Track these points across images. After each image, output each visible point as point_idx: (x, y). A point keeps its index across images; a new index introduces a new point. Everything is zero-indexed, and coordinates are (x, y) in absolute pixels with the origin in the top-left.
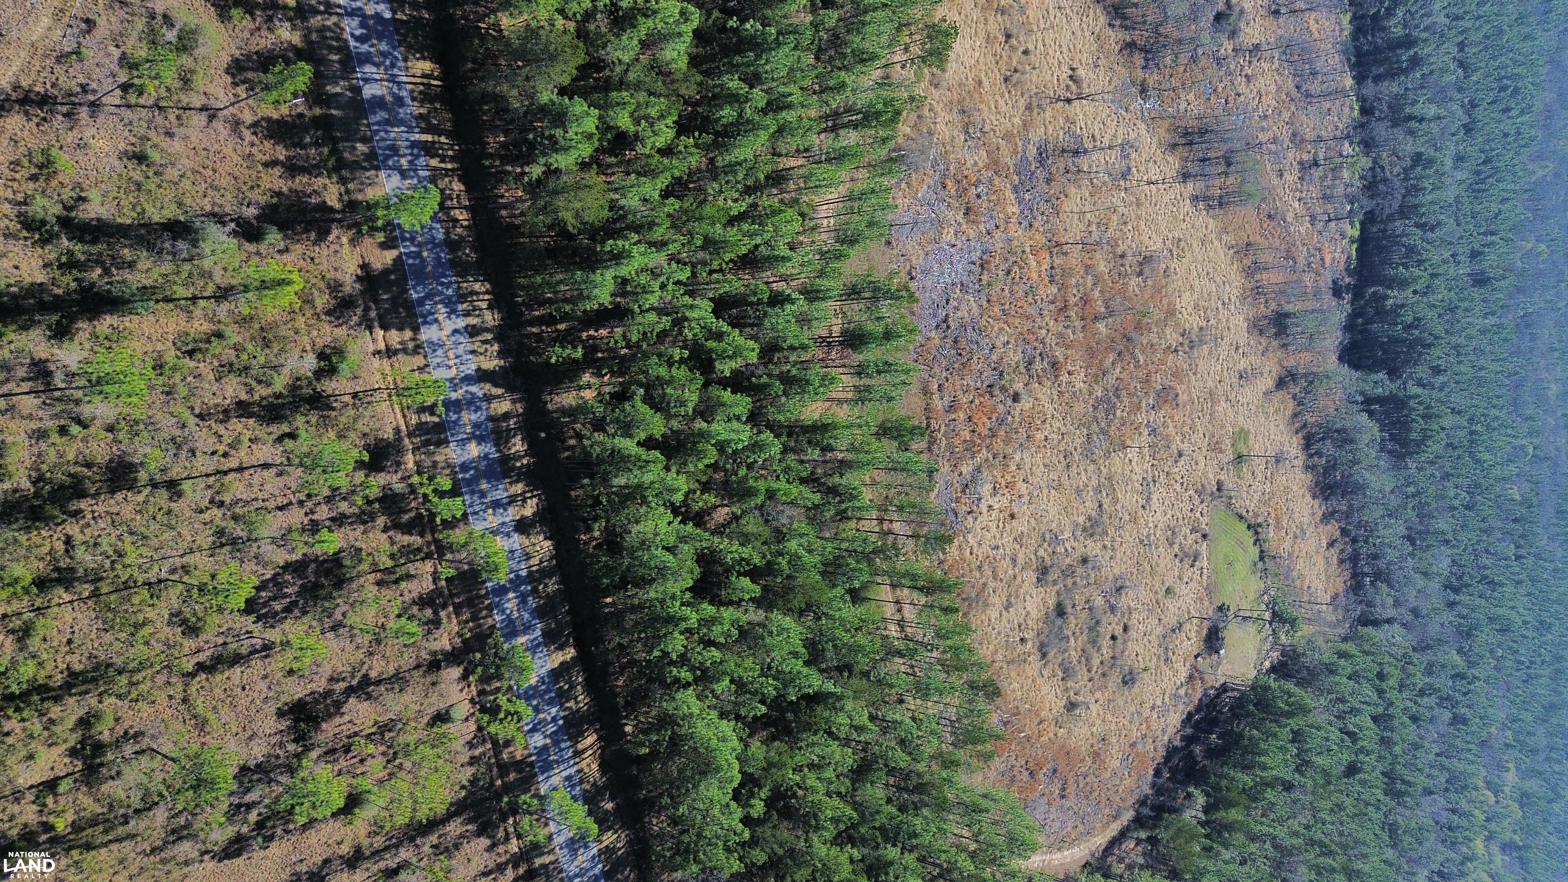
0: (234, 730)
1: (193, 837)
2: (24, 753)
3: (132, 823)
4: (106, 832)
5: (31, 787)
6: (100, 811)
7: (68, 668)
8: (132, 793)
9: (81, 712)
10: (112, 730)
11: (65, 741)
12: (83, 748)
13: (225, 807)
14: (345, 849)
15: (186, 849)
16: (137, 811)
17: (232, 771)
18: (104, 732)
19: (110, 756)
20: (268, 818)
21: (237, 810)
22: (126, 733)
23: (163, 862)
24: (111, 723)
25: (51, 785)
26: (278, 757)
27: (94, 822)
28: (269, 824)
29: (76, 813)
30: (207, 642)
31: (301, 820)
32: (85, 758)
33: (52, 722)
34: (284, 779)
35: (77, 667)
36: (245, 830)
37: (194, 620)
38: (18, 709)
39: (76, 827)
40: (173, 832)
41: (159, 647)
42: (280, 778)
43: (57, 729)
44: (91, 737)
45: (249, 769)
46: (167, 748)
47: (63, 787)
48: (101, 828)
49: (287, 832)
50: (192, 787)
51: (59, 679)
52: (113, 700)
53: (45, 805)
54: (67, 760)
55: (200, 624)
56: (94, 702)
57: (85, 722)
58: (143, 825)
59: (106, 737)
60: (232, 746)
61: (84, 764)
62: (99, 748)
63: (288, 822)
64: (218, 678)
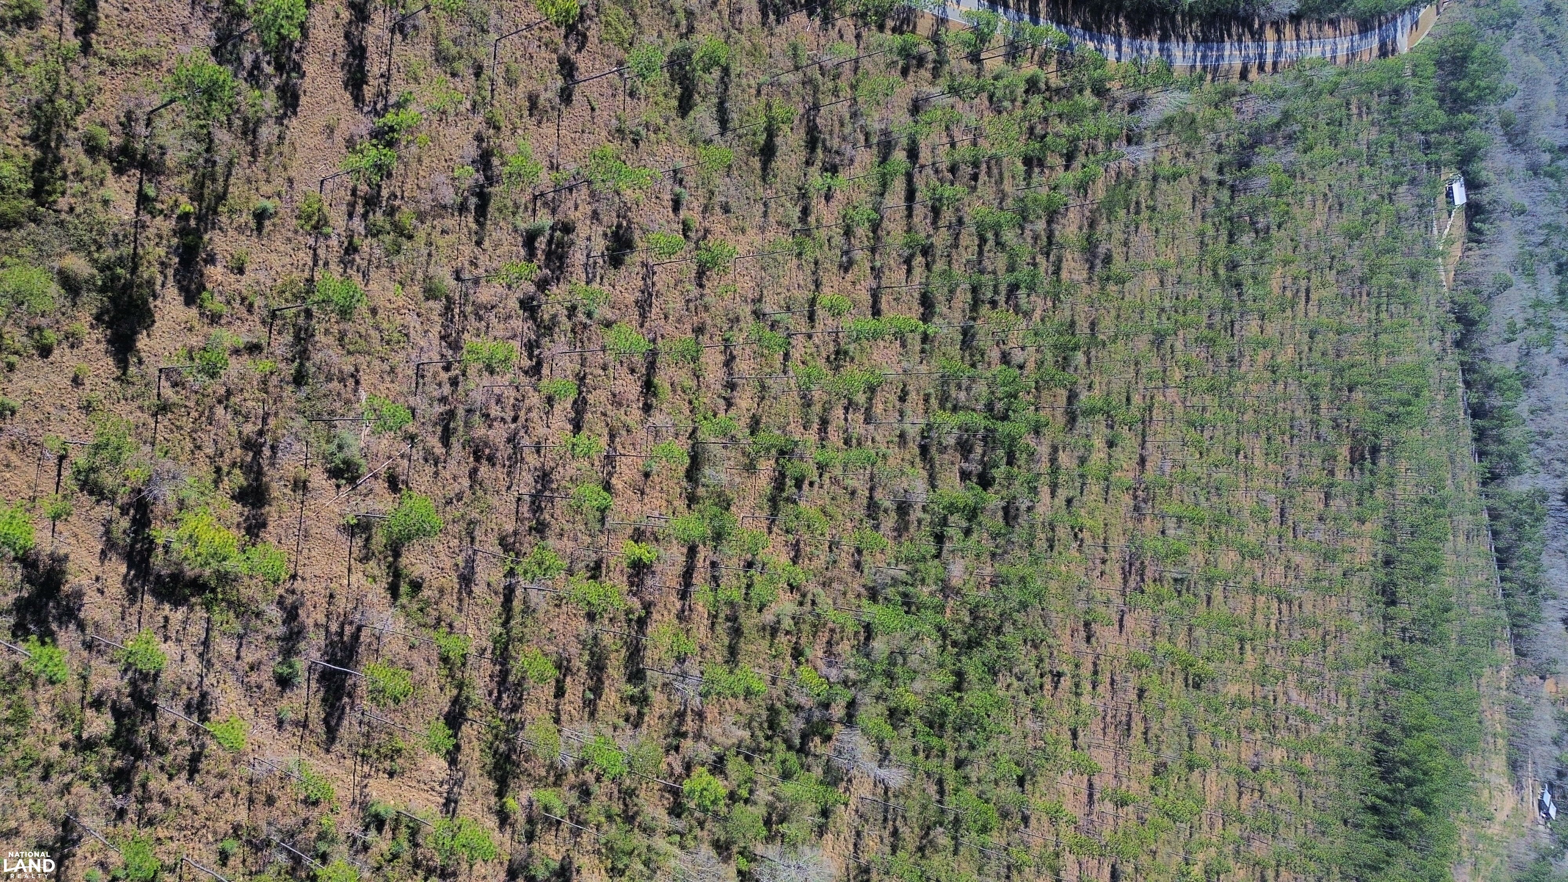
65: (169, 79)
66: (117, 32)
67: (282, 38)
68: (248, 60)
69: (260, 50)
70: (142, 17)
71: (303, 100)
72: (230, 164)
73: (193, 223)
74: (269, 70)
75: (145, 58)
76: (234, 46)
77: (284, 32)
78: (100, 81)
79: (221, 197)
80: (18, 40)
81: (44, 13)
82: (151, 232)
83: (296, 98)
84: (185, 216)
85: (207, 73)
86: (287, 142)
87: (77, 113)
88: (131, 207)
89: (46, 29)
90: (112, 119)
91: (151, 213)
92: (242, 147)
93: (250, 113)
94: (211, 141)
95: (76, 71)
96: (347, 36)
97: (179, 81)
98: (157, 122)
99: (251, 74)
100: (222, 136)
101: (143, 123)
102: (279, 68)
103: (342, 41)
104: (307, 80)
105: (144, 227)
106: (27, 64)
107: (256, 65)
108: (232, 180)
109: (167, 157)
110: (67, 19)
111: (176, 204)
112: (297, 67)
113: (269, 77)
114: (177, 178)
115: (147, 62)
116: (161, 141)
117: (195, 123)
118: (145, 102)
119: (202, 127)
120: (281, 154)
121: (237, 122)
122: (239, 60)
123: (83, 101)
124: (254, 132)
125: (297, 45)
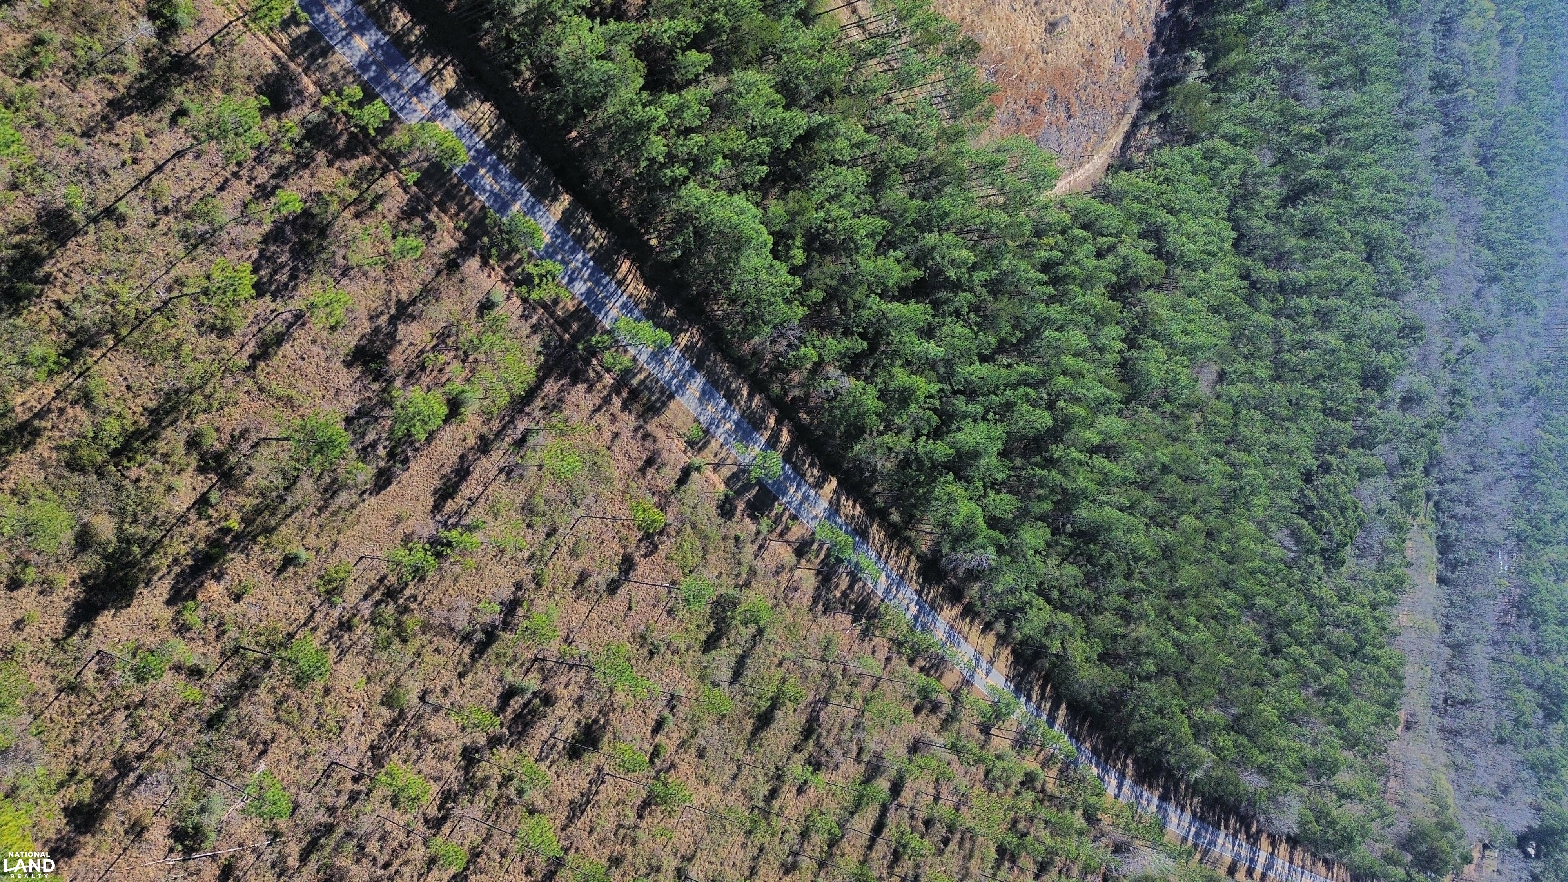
0: (319, 394)
1: (345, 486)
2: (162, 488)
3: (289, 499)
4: (273, 514)
5: (189, 509)
6: (256, 501)
7: (145, 409)
8: (272, 477)
9: (184, 437)
10: (219, 439)
11: (188, 465)
12: (207, 463)
13: (353, 454)
14: (472, 441)
15: (344, 498)
16: (286, 489)
17: (340, 426)
18: (214, 443)
19: (233, 459)
20: (394, 447)
21: (365, 453)
22: (232, 436)
23: (334, 514)
24: (215, 435)
25: (202, 502)
26: (369, 399)
27: (258, 511)
28: (399, 451)
29: (239, 511)
30: (244, 335)
31: (423, 437)
32: (214, 470)
33: (165, 455)
34: (386, 412)
35: (152, 405)
36: (382, 464)
37: (219, 322)
38: (130, 459)
39: (247, 521)
40: (326, 490)
41: (208, 358)
42: (383, 414)
43: (174, 459)
44: (207, 452)
45: (353, 418)
46: (275, 433)
47: (214, 497)
48: (267, 513)
49: (417, 450)
50: (316, 452)
51: (144, 422)
52: (201, 416)
53: (210, 517)
54: (201, 478)
55: (227, 323)
56: (187, 425)
57: (193, 443)
58: (298, 496)
59: (218, 446)
60: (326, 407)
61: (217, 474)
62: (219, 458)
63: (412, 443)
64: (276, 360)
65: (298, 421)
66: (283, 371)
67: (409, 434)
68: (370, 437)
69: (384, 435)
70: (311, 370)
71: (393, 487)
72: (297, 508)
73: (228, 539)
74: (381, 452)
75: (290, 399)
76: (367, 423)
77: (413, 430)
78: (241, 396)
79: (269, 531)
80: (203, 340)
81: (238, 333)
82: (190, 529)
83: (388, 483)
84: (227, 531)
85: (330, 431)
86: (356, 512)
87: (205, 411)
88: (188, 502)
89: (231, 344)
90: (228, 429)
91: (200, 514)
92: (317, 499)
93: (342, 477)
94: (295, 483)
95: (229, 382)
96: (462, 457)
97: (303, 427)
98: (263, 449)
99: (364, 449)
100: (307, 483)
101: (250, 443)
102: (391, 455)
103: (455, 459)
104: (407, 474)
105: (186, 523)
106: (194, 359)
107: (374, 445)
108: (289, 521)
109: (249, 478)
110: (252, 344)
111: (227, 517)
112: (406, 461)
113: (378, 457)
114: (243, 498)
115: (289, 402)
116: (253, 463)
117: (292, 463)
118: (265, 430)
119: (296, 469)
120: (343, 520)
121: (327, 479)
122: (363, 435)
123: (216, 405)
124: (335, 492)
125: (417, 445)
